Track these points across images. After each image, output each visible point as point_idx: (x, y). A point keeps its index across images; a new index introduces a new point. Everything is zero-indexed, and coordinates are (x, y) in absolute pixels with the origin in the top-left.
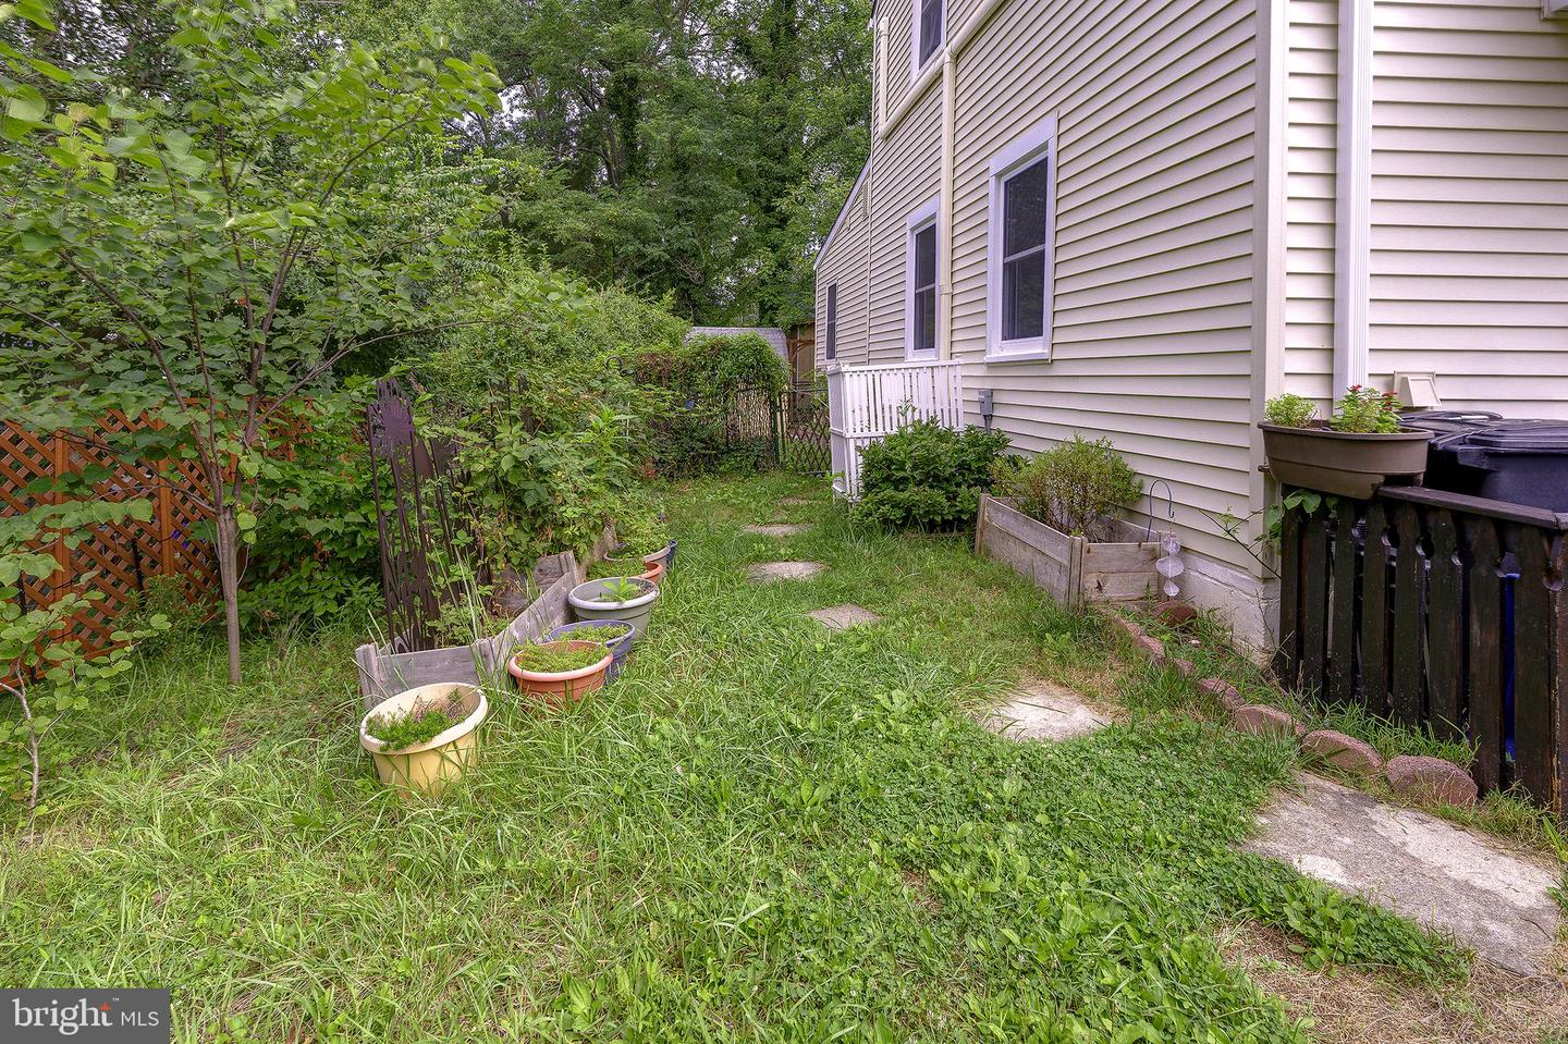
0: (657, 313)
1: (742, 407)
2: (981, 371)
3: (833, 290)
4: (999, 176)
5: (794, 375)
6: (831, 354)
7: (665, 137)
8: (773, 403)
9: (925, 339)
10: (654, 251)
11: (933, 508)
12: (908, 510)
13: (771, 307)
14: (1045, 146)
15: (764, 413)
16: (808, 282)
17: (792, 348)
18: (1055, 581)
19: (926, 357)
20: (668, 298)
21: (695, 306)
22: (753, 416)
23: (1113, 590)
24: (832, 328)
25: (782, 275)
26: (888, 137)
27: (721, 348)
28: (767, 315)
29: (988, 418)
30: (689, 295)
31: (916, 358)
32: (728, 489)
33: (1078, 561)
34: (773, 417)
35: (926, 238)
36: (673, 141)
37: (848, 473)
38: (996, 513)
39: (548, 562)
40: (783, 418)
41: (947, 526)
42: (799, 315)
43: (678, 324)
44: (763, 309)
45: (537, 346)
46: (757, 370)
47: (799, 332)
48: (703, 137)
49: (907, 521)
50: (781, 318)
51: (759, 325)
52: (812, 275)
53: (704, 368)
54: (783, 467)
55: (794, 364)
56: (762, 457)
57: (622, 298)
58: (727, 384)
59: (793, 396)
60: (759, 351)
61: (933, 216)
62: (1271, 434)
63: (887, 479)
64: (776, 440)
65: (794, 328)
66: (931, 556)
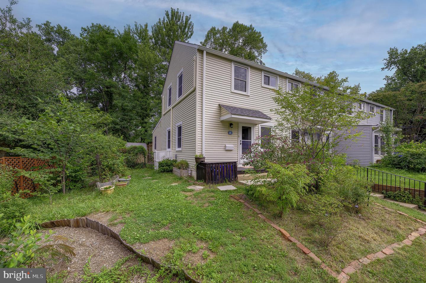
0: (119, 140)
1: (139, 157)
2: (175, 152)
3: (156, 137)
4: (177, 126)
5: (149, 152)
6: (155, 149)
7: (120, 104)
8: (145, 157)
9: (169, 147)
10: (118, 127)
11: (167, 169)
12: (164, 170)
13: (143, 139)
14: (181, 125)
15: (143, 159)
16: (151, 135)
17: (148, 147)
18: (179, 175)
19: (169, 150)
20: (122, 137)
21: (127, 138)
22: (141, 159)
23: (184, 175)
24: (155, 144)
25: (146, 133)
26: (164, 115)
27: (135, 148)
28: (143, 140)
29: (176, 158)
30: (125, 136)
31: (168, 150)
32: (137, 170)
33: (181, 172)
34: (145, 159)
35: (169, 132)
36: (122, 105)
37: (156, 167)
38: (175, 169)
39: (115, 176)
40: (146, 159)
41: (169, 171)
42: (149, 141)
43: (124, 142)
44: (142, 139)
45: (98, 147)
46: (142, 151)
47: (149, 144)
48: (129, 105)
49: (164, 171)
50: (146, 141)
51: (141, 142)
52: (152, 134)
53: (132, 151)
54: (147, 167)
55: (148, 150)
56: (143, 165)
57: (112, 137)
58: (137, 154)
59: (148, 156)
60: (142, 148)
61: (170, 130)
62: (196, 158)
63: (161, 166)
64: (145, 163)
65: (148, 143)
66: (166, 175)
